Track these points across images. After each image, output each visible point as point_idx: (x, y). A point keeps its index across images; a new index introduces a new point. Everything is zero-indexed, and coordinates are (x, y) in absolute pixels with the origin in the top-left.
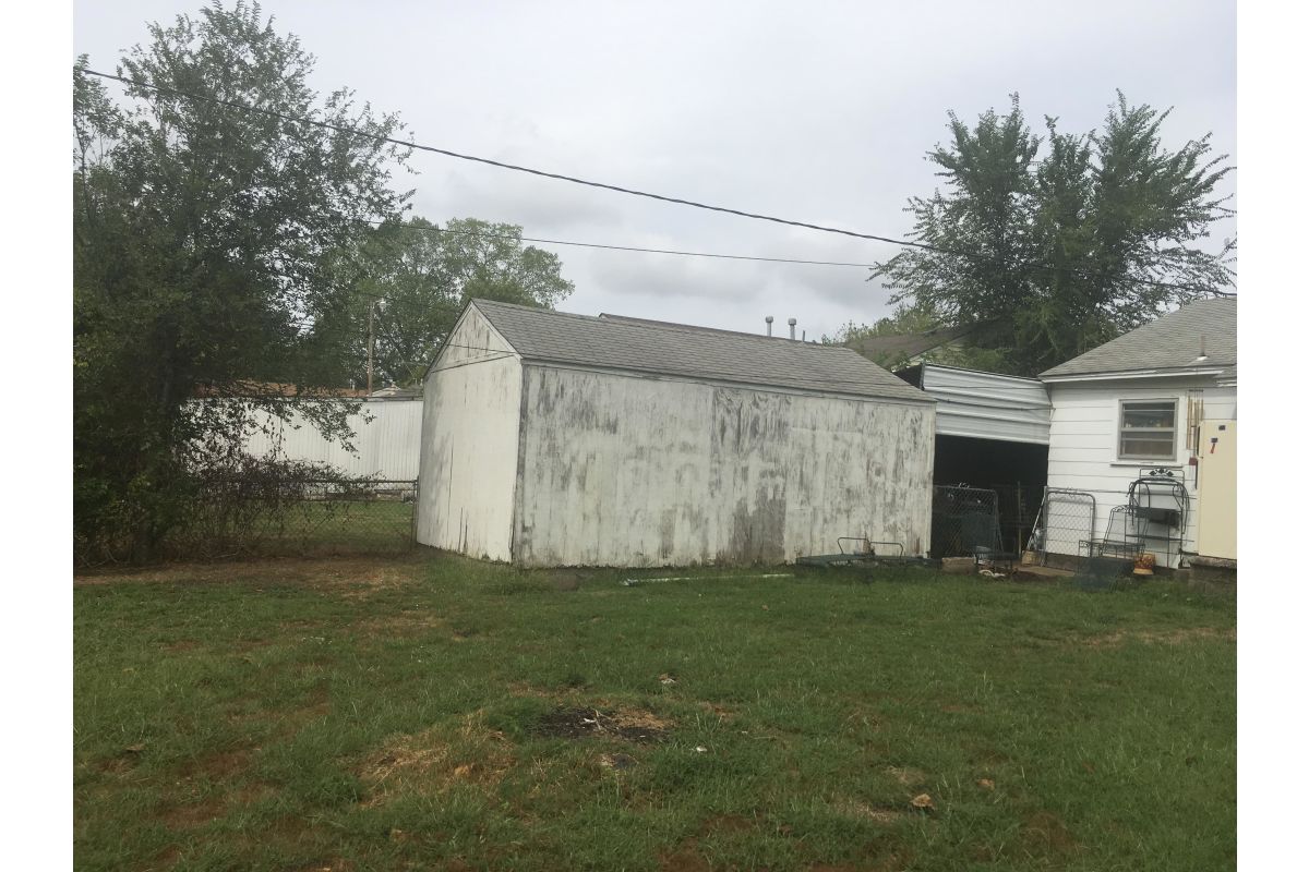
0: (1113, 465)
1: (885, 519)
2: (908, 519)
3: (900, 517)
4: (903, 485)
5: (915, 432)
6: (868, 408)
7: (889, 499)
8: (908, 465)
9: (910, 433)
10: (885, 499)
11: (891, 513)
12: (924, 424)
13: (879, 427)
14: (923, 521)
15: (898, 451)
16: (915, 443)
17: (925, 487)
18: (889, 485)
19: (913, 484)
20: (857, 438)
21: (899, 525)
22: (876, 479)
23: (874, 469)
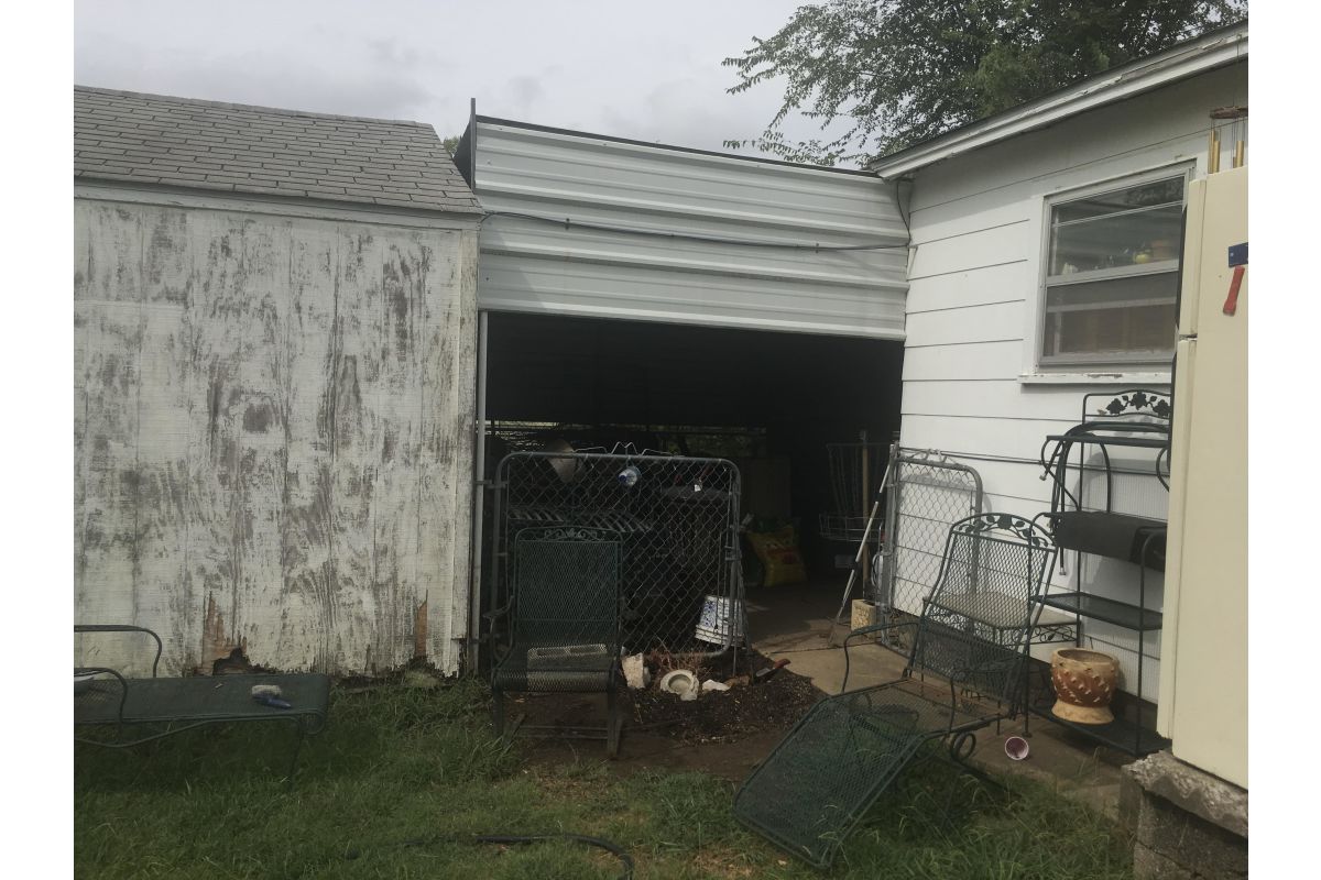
0: (1028, 387)
1: (288, 556)
2: (381, 552)
3: (348, 548)
4: (357, 456)
5: (400, 304)
6: (202, 228)
7: (304, 495)
8: (376, 398)
9: (380, 304)
10: (286, 497)
11: (313, 536)
12: (432, 280)
13: (254, 287)
14: (441, 553)
15: (334, 356)
16: (402, 334)
17: (446, 460)
18: (303, 458)
19: (398, 450)
20: (165, 319)
21: (344, 570)
22: (249, 441)
23: (239, 410)
